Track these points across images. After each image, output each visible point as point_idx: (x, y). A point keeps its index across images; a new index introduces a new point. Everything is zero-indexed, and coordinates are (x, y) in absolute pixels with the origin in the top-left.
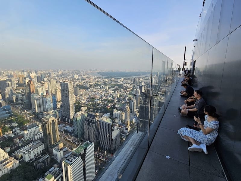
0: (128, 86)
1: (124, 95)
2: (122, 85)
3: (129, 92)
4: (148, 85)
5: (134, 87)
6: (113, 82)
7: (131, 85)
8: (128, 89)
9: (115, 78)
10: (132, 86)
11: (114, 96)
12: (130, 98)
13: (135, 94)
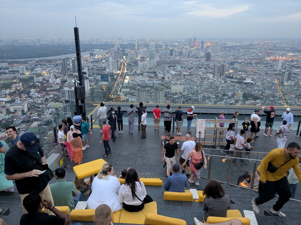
0: (48, 81)
1: (40, 104)
2: (32, 78)
3: (51, 96)
4: (98, 74)
5: (64, 82)
6: (6, 73)
7: (56, 78)
8: (48, 89)
9: (9, 63)
10: (58, 81)
11: (12, 109)
12: (57, 109)
13: (67, 99)
